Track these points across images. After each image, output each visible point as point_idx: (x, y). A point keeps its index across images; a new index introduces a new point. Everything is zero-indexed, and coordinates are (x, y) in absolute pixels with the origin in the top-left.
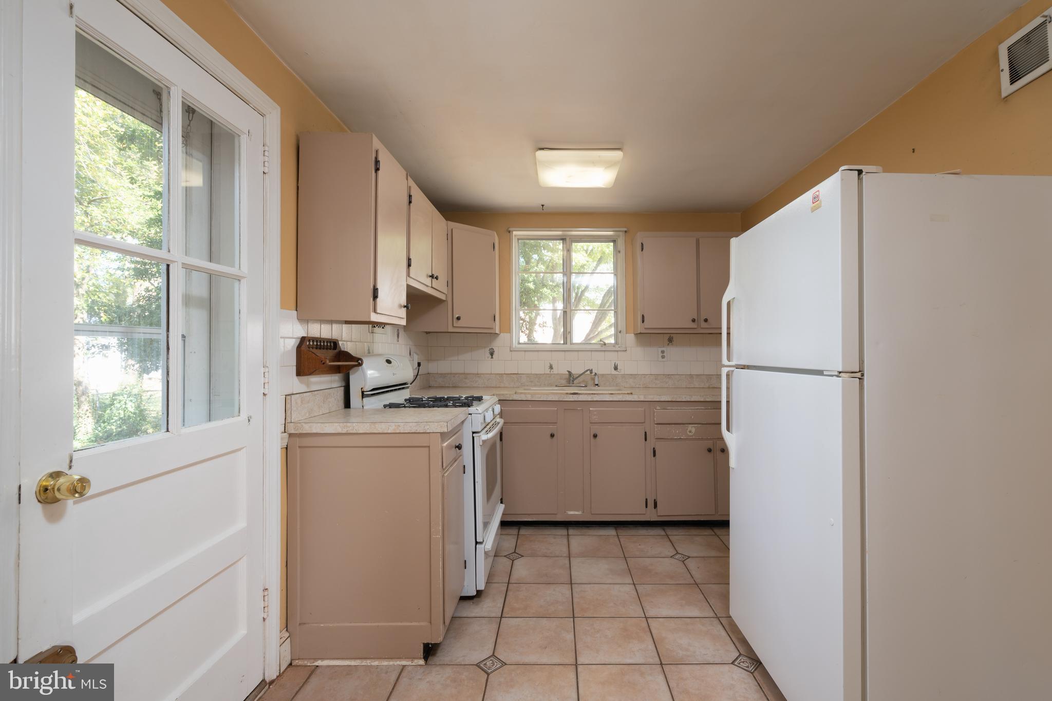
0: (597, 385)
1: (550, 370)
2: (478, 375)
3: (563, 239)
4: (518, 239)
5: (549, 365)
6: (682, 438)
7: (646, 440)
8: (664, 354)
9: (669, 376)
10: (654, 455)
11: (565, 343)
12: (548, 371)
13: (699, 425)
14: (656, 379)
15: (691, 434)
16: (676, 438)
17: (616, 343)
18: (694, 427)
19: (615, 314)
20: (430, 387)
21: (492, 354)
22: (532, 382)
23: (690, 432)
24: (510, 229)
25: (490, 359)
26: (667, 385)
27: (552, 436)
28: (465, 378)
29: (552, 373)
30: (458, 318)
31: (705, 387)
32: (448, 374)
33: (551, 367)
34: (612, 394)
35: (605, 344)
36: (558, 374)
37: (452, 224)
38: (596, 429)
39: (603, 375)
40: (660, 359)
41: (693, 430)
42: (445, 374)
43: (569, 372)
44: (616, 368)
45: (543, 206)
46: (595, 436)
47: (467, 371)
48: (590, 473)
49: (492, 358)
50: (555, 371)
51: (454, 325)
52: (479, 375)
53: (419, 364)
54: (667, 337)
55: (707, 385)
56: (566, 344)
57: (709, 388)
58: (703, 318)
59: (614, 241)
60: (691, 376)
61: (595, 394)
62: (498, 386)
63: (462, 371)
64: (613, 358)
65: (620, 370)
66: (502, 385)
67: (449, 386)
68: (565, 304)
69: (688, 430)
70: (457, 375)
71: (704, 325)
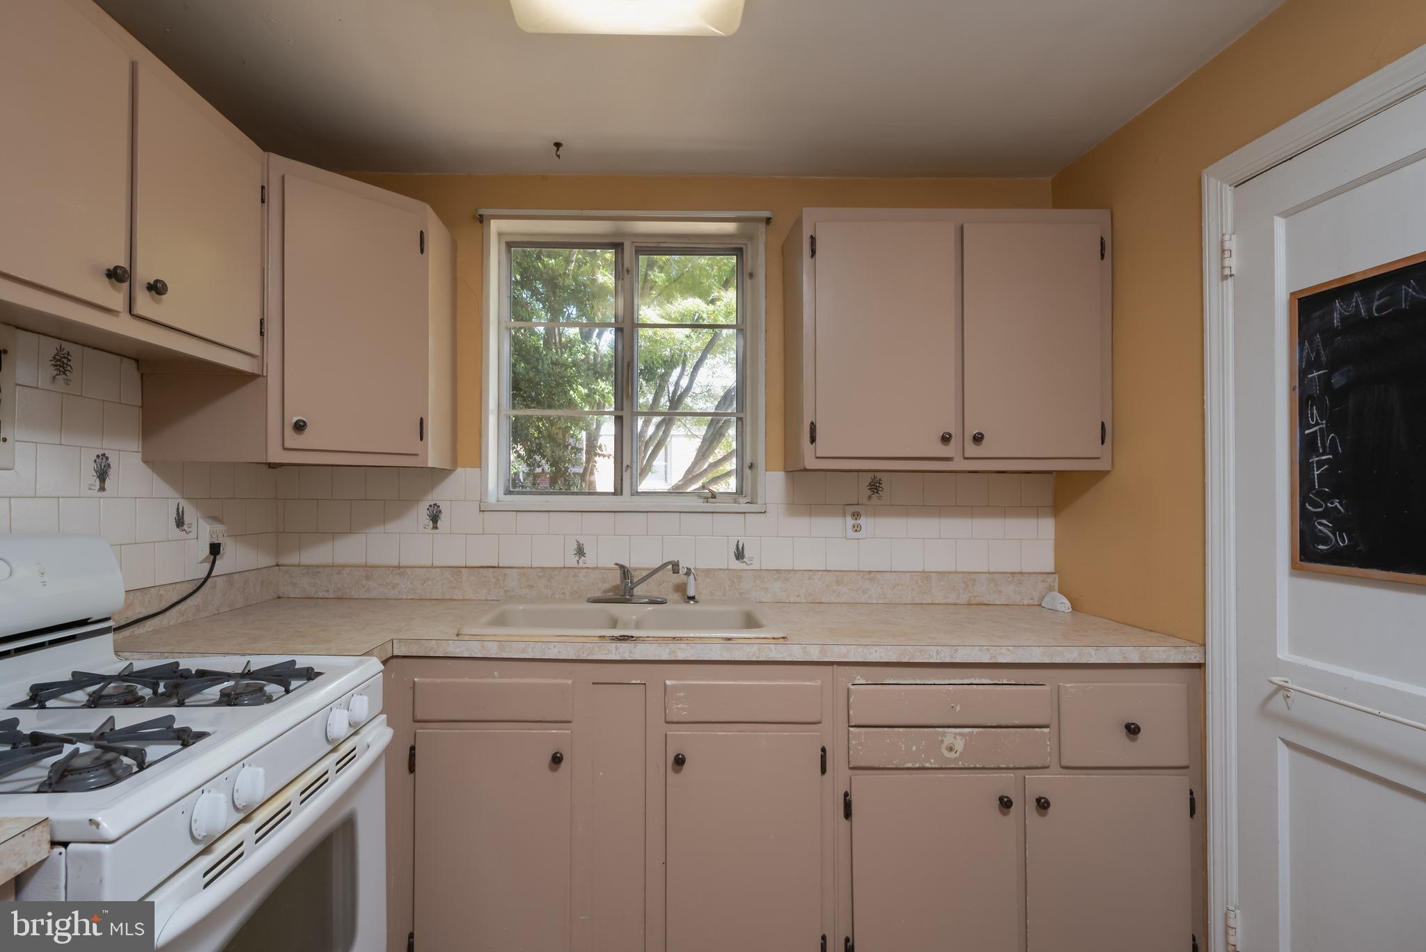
0: (693, 598)
1: (577, 558)
2: (399, 569)
3: (617, 247)
4: (509, 245)
5: (576, 546)
6: (927, 765)
7: (823, 770)
8: (858, 522)
9: (871, 575)
10: (848, 814)
11: (618, 491)
12: (572, 560)
13: (975, 730)
14: (838, 583)
15: (952, 755)
16: (910, 765)
17: (740, 491)
18: (961, 734)
19: (740, 423)
20: (279, 597)
21: (435, 518)
22: (531, 587)
23: (951, 749)
24: (483, 211)
25: (430, 530)
26: (866, 596)
27: (557, 760)
28: (368, 578)
29: (581, 565)
30: (300, 427)
31: (958, 602)
32: (324, 566)
33: (580, 552)
34: (729, 639)
35: (714, 496)
36: (597, 568)
37: (279, 162)
38: (682, 739)
39: (707, 572)
40: (851, 533)
41: (959, 745)
42: (318, 567)
43: (622, 567)
44: (740, 555)
45: (558, 145)
46: (680, 761)
47: (373, 560)
48: (665, 863)
49: (435, 527)
50: (590, 560)
51: (287, 446)
52: (402, 570)
53: (215, 549)
54: (868, 478)
55: (964, 598)
56: (622, 494)
57: (970, 604)
58: (971, 431)
59: (738, 252)
60: (926, 575)
61: (681, 639)
62: (448, 596)
63: (361, 561)
64: (732, 529)
65: (751, 559)
66: (458, 595)
67: (326, 595)
68: (619, 401)
69: (946, 743)
70: (348, 570)
71: (972, 451)
